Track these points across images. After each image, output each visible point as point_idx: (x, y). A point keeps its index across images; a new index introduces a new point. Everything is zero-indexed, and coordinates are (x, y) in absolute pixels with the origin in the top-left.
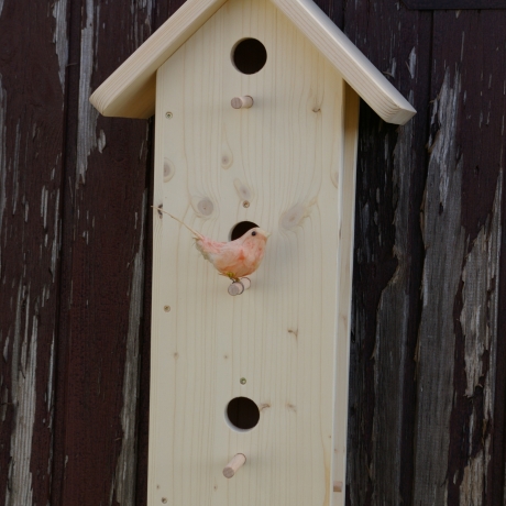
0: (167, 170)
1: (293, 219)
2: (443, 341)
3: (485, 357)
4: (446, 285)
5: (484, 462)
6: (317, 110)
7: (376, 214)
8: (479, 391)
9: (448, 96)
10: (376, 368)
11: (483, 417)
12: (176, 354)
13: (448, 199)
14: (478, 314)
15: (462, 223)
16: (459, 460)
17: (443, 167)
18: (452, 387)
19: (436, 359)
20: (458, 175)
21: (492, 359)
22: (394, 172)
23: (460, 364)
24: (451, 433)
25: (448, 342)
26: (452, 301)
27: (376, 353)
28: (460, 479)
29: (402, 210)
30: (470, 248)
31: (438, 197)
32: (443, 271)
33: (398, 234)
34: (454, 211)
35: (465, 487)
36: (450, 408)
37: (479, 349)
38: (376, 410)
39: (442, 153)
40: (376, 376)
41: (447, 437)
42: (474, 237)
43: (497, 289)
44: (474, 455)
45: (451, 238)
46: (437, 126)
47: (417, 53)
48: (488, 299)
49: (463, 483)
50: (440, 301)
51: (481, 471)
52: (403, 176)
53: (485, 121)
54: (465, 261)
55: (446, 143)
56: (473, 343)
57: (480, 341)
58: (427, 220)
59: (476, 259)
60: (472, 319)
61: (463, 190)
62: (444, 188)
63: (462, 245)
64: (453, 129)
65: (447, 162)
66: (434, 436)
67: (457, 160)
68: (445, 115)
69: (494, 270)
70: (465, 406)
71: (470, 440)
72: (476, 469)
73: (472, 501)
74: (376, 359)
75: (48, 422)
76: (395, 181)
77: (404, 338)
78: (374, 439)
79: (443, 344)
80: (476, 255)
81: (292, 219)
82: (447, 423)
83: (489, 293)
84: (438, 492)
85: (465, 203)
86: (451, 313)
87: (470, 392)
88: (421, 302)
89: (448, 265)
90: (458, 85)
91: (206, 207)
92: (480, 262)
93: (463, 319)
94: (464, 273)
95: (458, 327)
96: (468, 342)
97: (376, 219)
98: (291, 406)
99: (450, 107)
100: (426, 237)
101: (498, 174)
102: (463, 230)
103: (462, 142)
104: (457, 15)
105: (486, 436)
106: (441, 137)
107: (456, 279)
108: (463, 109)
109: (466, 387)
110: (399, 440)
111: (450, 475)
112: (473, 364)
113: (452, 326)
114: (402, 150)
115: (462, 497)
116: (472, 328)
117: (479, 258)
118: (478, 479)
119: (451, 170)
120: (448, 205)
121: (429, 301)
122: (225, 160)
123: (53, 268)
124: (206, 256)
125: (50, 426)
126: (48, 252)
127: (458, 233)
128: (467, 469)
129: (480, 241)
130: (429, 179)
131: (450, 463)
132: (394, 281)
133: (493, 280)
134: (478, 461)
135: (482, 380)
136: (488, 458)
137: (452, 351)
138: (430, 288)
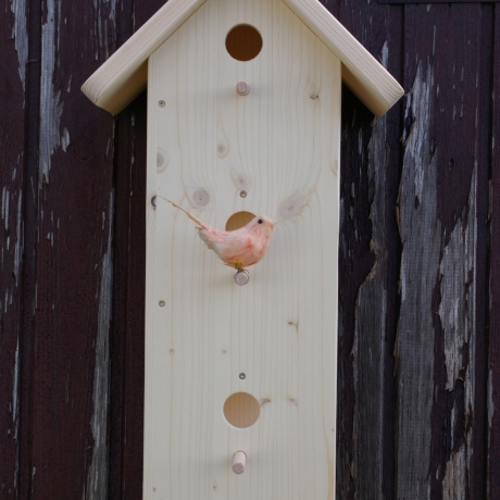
0: (160, 160)
2: (423, 335)
3: (464, 350)
4: (424, 279)
5: (466, 456)
6: (315, 97)
7: (352, 209)
8: (460, 384)
9: (422, 89)
10: (355, 365)
11: (464, 410)
12: (172, 351)
13: (423, 193)
14: (456, 307)
15: (438, 216)
16: (441, 455)
17: (418, 160)
18: (432, 381)
19: (415, 354)
20: (433, 168)
21: (472, 352)
22: (369, 166)
23: (440, 357)
24: (433, 428)
25: (428, 336)
26: (430, 294)
27: (355, 349)
28: (443, 474)
29: (378, 204)
30: (446, 241)
31: (413, 191)
32: (420, 265)
33: (374, 229)
34: (430, 204)
35: (448, 482)
36: (431, 402)
37: (458, 342)
38: (356, 408)
39: (416, 146)
40: (356, 373)
41: (429, 432)
42: (450, 230)
43: (475, 282)
44: (457, 449)
45: (427, 231)
46: (412, 120)
47: (389, 46)
48: (466, 291)
49: (446, 477)
50: (419, 295)
51: (463, 465)
52: (378, 170)
53: (458, 113)
54: (442, 254)
55: (420, 136)
56: (452, 337)
57: (459, 334)
58: (404, 214)
59: (453, 252)
60: (451, 312)
61: (438, 183)
62: (419, 182)
63: (438, 239)
64: (427, 123)
65: (422, 156)
66: (416, 431)
67: (432, 153)
68: (418, 109)
69: (471, 263)
70: (446, 399)
71: (452, 435)
72: (458, 464)
73: (455, 495)
74: (355, 355)
75: (13, 433)
76: (370, 174)
77: (383, 334)
78: (355, 437)
79: (423, 338)
80: (453, 248)
81: (291, 208)
82: (428, 418)
83: (467, 286)
84: (421, 488)
85: (441, 196)
86: (429, 307)
87: (450, 386)
88: (399, 296)
89: (426, 259)
90: (431, 79)
91: (202, 197)
92: (457, 255)
93: (441, 313)
94: (442, 266)
95: (437, 321)
96: (447, 336)
97: (352, 214)
98: (292, 400)
99: (422, 101)
100: (404, 231)
101: (473, 166)
102: (439, 224)
103: (436, 135)
104: (428, 8)
105: (468, 430)
106: (415, 130)
107: (433, 273)
108: (436, 102)
109: (446, 380)
110: (381, 436)
111: (432, 470)
112: (453, 358)
113: (430, 320)
114: (377, 144)
115: (445, 493)
116: (451, 321)
117: (456, 250)
118: (460, 473)
119: (426, 163)
120: (423, 199)
121: (409, 295)
122: (221, 149)
123: (16, 272)
124: (211, 246)
125: (15, 437)
126: (10, 255)
127: (434, 226)
128: (450, 464)
129: (454, 235)
130: (404, 173)
131: (432, 458)
132: (372, 275)
133: (471, 273)
134: (460, 455)
135: (462, 373)
136: (470, 452)
137: (431, 345)
138: (409, 282)
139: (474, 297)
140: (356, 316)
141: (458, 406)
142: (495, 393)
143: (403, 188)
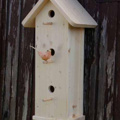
0: (37, 38)
1: (60, 48)
2: (103, 76)
3: (112, 79)
4: (104, 63)
5: (111, 103)
8: (110, 87)
9: (105, 21)
10: (90, 82)
11: (111, 93)
12: (39, 76)
13: (105, 44)
14: (110, 70)
16: (106, 102)
17: (104, 37)
18: (105, 86)
19: (102, 80)
20: (107, 39)
22: (94, 38)
23: (107, 81)
24: (105, 96)
25: (104, 76)
26: (105, 67)
27: (90, 78)
28: (107, 107)
29: (95, 47)
30: (109, 55)
31: (103, 44)
32: (104, 61)
33: (95, 52)
34: (106, 47)
35: (107, 109)
36: (105, 91)
37: (110, 78)
38: (90, 91)
39: (104, 34)
40: (90, 83)
41: (104, 97)
42: (110, 53)
43: (114, 64)
44: (109, 101)
45: (105, 53)
46: (102, 28)
47: (99, 12)
48: (113, 67)
49: (107, 108)
50: (103, 67)
51: (111, 105)
52: (96, 39)
53: (112, 27)
54: (108, 58)
55: (104, 32)
56: (109, 76)
57: (111, 76)
58: (101, 49)
59: (110, 58)
60: (109, 71)
61: (108, 42)
62: (104, 42)
63: (107, 54)
64: (106, 29)
66: (101, 97)
67: (107, 36)
68: (104, 26)
69: (114, 60)
70: (108, 90)
71: (109, 98)
73: (109, 112)
74: (90, 80)
75: (30, 91)
76: (94, 40)
77: (96, 75)
78: (90, 97)
79: (103, 77)
80: (110, 57)
82: (104, 94)
83: (113, 65)
84: (102, 109)
85: (108, 45)
86: (105, 70)
87: (109, 87)
89: (105, 59)
90: (107, 19)
91: (44, 46)
92: (111, 58)
93: (107, 71)
94: (108, 61)
95: (106, 73)
96: (108, 76)
97: (91, 49)
98: (60, 88)
99: (105, 24)
100: (100, 53)
101: (115, 38)
102: (108, 51)
103: (108, 31)
104: (107, 3)
105: (112, 97)
106: (103, 30)
107: (106, 62)
108: (108, 24)
109: (108, 86)
110: (94, 97)
111: (104, 106)
112: (109, 81)
113: (105, 72)
114: (96, 34)
115: (107, 111)
116: (109, 73)
117: (111, 57)
118: (110, 107)
119: (105, 38)
120: (105, 46)
121: (101, 67)
122: (47, 36)
126: (31, 56)
127: (107, 52)
128: (108, 105)
129: (111, 54)
130: (101, 40)
131: (105, 103)
132: (94, 62)
133: (114, 62)
134: (110, 103)
135: (111, 84)
136: (112, 102)
137: (105, 78)
138: (101, 64)
139: (114, 68)
140: (91, 71)
141: (110, 92)
142: (118, 90)
143: (101, 43)
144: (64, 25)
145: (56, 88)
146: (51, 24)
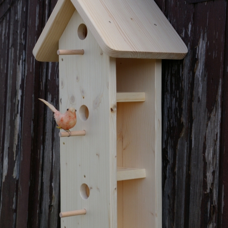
1: (97, 103)
3: (214, 173)
4: (200, 137)
5: (213, 227)
7: (177, 103)
8: (211, 190)
9: (202, 44)
10: (176, 177)
12: (66, 164)
13: (202, 95)
14: (212, 152)
15: (207, 107)
16: (204, 225)
17: (200, 79)
18: (202, 188)
19: (196, 174)
20: (205, 83)
21: (217, 174)
22: (183, 82)
23: (205, 176)
24: (201, 211)
25: (201, 166)
26: (202, 145)
27: (176, 170)
29: (185, 100)
30: (209, 118)
31: (198, 94)
32: (200, 130)
33: (184, 112)
34: (204, 101)
36: (201, 198)
37: (211, 170)
38: (176, 197)
39: (200, 72)
40: (176, 181)
41: (200, 213)
42: (210, 113)
43: (218, 140)
44: (210, 223)
45: (202, 114)
47: (191, 24)
48: (215, 144)
50: (198, 145)
52: (185, 84)
53: (215, 55)
54: (207, 125)
55: (201, 67)
56: (210, 167)
57: (212, 165)
58: (195, 104)
60: (210, 154)
61: (207, 90)
62: (200, 90)
63: (206, 118)
64: (204, 60)
65: (202, 77)
66: (195, 212)
67: (205, 76)
68: (201, 53)
69: (218, 130)
71: (208, 215)
74: (176, 173)
76: (183, 86)
77: (185, 163)
78: (175, 211)
79: (199, 166)
80: (211, 122)
82: (200, 206)
83: (215, 141)
85: (208, 97)
86: (202, 151)
87: (208, 191)
88: (191, 145)
89: (201, 127)
90: (206, 39)
91: (73, 99)
92: (212, 126)
93: (206, 154)
94: (207, 131)
95: (204, 157)
96: (208, 166)
97: (177, 105)
98: (98, 189)
99: (203, 50)
100: (194, 113)
101: (219, 81)
102: (207, 110)
103: (207, 65)
104: (206, 4)
105: (213, 213)
106: (199, 64)
107: (204, 134)
108: (208, 50)
109: (207, 188)
110: (183, 212)
112: (209, 175)
114: (185, 72)
116: (209, 159)
117: (213, 124)
119: (203, 80)
120: (202, 98)
121: (194, 145)
122: (77, 78)
127: (205, 111)
129: (212, 116)
130: (195, 86)
131: (201, 226)
132: (183, 135)
133: (217, 135)
134: (211, 226)
135: (212, 184)
136: (215, 225)
137: (202, 169)
138: (195, 138)
139: (218, 147)
140: (177, 154)
141: (210, 202)
142: (224, 196)
143: (194, 93)
144: (102, 54)
145: (91, 188)
146: (81, 53)
